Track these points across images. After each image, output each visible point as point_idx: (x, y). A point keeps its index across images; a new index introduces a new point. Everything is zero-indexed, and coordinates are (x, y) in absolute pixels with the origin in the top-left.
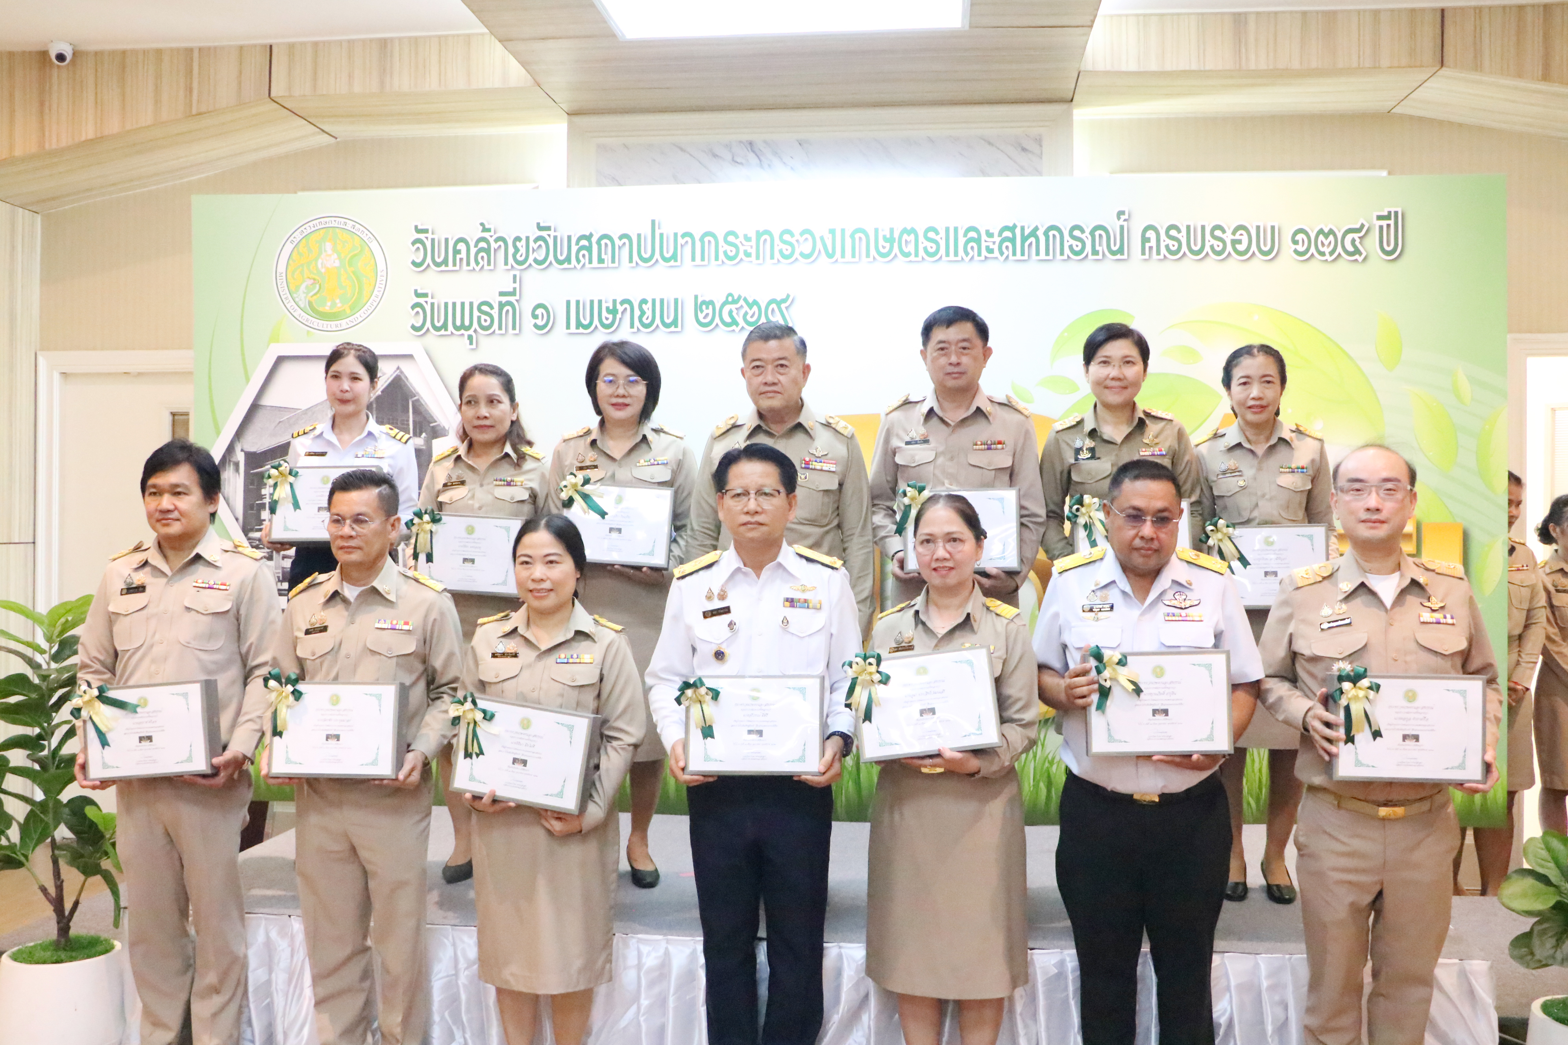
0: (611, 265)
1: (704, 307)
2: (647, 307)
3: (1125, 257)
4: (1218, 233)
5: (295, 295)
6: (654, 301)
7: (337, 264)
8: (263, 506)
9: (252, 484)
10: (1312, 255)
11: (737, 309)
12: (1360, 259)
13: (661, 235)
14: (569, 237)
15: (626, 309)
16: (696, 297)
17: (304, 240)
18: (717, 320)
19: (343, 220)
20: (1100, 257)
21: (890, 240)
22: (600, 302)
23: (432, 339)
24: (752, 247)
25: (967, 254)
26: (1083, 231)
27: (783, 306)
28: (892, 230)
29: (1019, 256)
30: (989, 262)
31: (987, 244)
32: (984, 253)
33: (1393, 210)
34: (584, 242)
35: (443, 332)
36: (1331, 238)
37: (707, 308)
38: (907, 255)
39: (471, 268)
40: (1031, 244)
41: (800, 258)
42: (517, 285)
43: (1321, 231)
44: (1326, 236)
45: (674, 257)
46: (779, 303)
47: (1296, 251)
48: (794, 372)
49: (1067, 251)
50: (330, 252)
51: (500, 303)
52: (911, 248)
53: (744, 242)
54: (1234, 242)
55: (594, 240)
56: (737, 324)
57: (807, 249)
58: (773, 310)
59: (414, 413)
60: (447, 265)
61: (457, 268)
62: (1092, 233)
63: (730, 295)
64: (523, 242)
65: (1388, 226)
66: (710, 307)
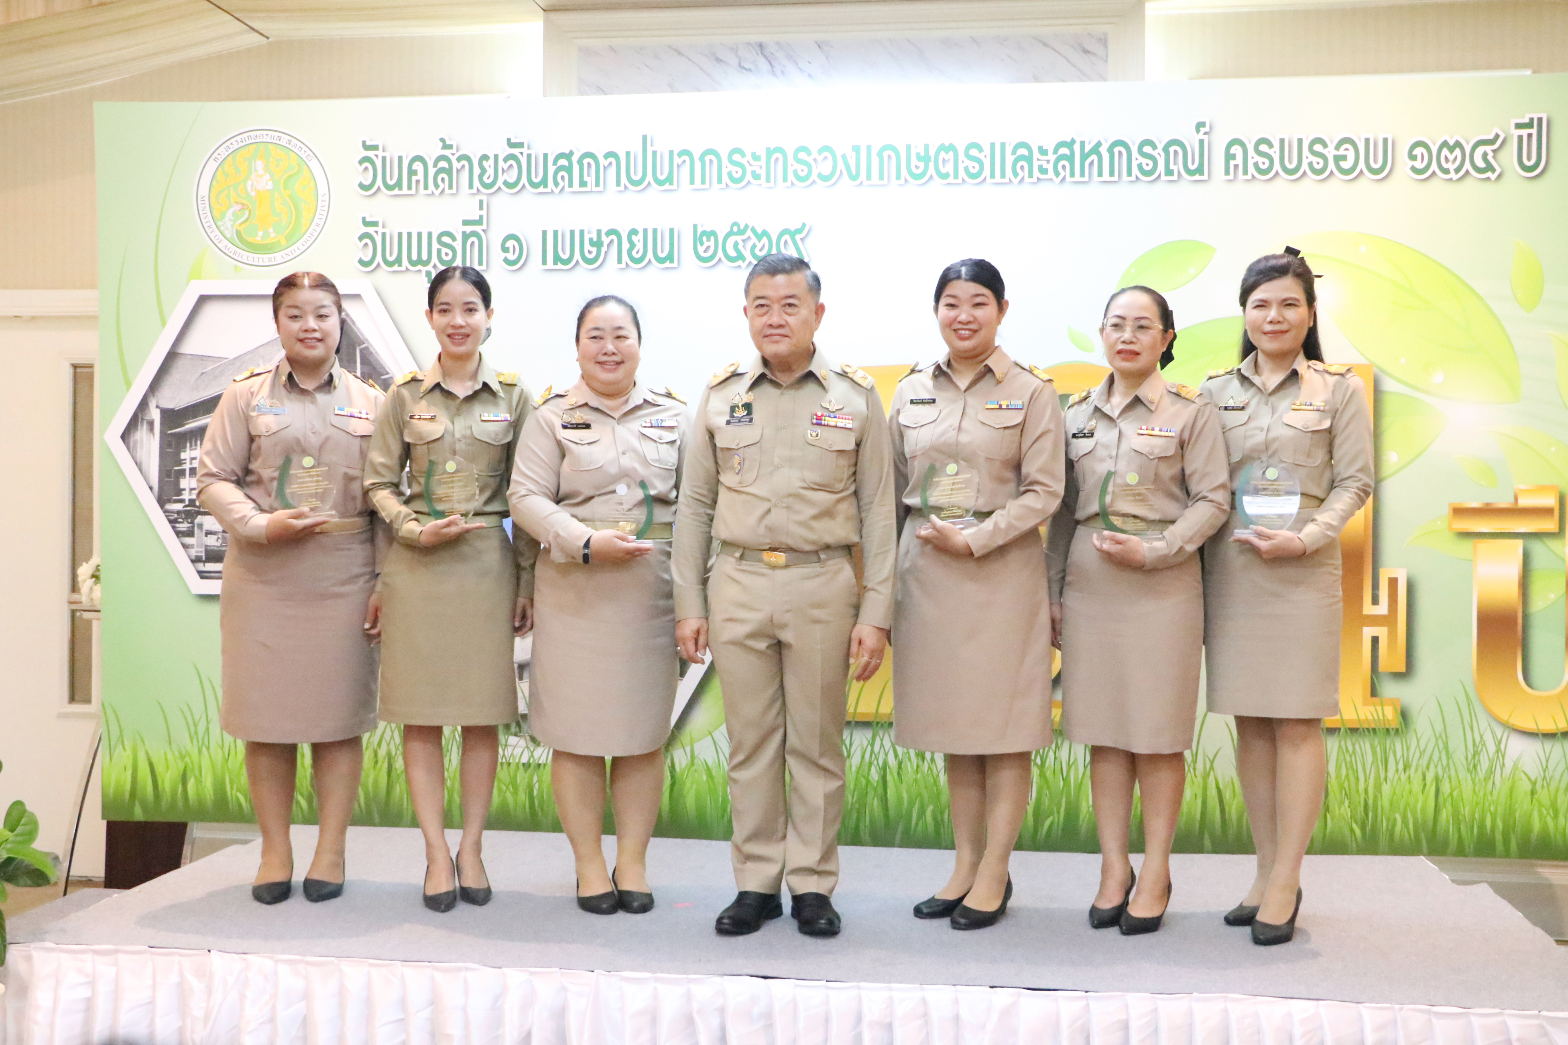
0: (595, 189)
1: (704, 239)
2: (638, 239)
3: (1205, 177)
4: (1318, 147)
5: (219, 223)
6: (645, 231)
7: (270, 186)
8: (182, 473)
9: (170, 446)
10: (1434, 173)
11: (743, 241)
12: (1493, 177)
13: (654, 153)
14: (545, 156)
15: (612, 241)
16: (695, 226)
17: (230, 158)
18: (720, 254)
19: (276, 134)
20: (1175, 177)
21: (925, 159)
22: (582, 232)
23: (383, 276)
24: (761, 167)
25: (1016, 174)
26: (1155, 147)
27: (798, 237)
28: (927, 147)
29: (1077, 177)
30: (1043, 185)
31: (1040, 163)
32: (1036, 173)
33: (1535, 116)
34: (563, 162)
35: (396, 268)
36: (1457, 152)
37: (708, 240)
38: (945, 176)
39: (429, 192)
40: (1092, 163)
41: (817, 180)
42: (484, 213)
43: (1445, 144)
44: (1451, 149)
45: (669, 180)
46: (793, 234)
47: (1413, 169)
48: (804, 312)
49: (1135, 171)
50: (261, 172)
51: (464, 233)
52: (949, 168)
53: (752, 162)
54: (1338, 159)
55: (575, 159)
56: (744, 259)
57: (825, 168)
58: (786, 242)
59: (362, 363)
60: (400, 189)
61: (413, 191)
62: (1166, 149)
63: (735, 224)
64: (491, 161)
65: (1530, 135)
66: (712, 238)
